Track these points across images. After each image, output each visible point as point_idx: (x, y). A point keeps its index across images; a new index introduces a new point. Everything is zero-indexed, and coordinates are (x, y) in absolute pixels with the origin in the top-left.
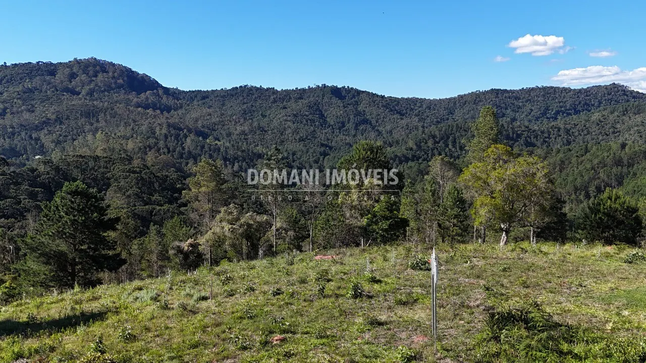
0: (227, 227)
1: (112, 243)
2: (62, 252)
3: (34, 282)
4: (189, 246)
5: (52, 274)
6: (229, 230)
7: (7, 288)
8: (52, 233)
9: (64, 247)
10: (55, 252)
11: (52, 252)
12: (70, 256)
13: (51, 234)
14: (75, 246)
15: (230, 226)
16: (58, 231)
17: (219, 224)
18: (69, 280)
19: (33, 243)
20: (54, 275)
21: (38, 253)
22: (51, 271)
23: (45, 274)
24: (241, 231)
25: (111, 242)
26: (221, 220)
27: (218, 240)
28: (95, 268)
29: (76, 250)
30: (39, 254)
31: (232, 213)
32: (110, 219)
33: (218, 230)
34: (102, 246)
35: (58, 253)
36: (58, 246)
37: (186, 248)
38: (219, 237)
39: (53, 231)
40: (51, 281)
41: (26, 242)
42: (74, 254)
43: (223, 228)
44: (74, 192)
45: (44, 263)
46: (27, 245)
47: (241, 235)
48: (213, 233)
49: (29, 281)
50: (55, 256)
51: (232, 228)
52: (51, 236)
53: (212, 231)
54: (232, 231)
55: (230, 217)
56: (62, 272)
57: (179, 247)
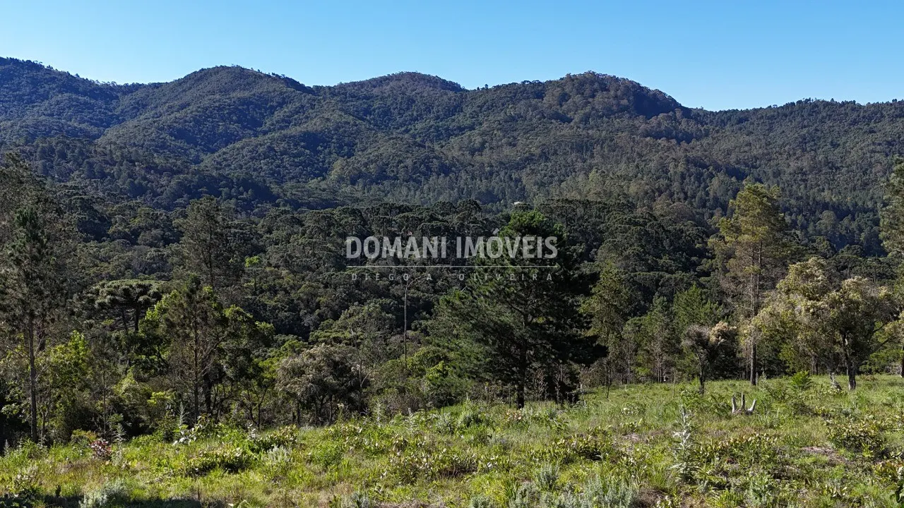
0: (802, 304)
1: (585, 318)
2: (506, 324)
3: (461, 370)
4: (719, 335)
5: (488, 360)
6: (808, 310)
7: (439, 371)
8: (490, 292)
9: (508, 318)
10: (496, 323)
11: (492, 325)
12: (517, 333)
13: (487, 293)
14: (526, 317)
15: (810, 303)
16: (498, 291)
17: (784, 296)
18: (513, 373)
19: (463, 307)
20: (491, 361)
21: (471, 323)
22: (488, 354)
23: (477, 359)
24: (833, 313)
25: (585, 315)
26: (789, 290)
27: (781, 329)
28: (553, 357)
29: (528, 324)
30: (473, 325)
31: (812, 276)
32: (581, 276)
33: (781, 309)
34: (569, 321)
35: (500, 326)
36: (500, 314)
37: (713, 339)
38: (783, 324)
39: (492, 290)
40: (486, 371)
41: (453, 303)
42: (524, 330)
43: (793, 305)
44: (525, 228)
45: (478, 341)
46: (456, 309)
47: (833, 323)
48: (771, 315)
49: (455, 368)
50: (496, 330)
51: (813, 306)
52: (488, 297)
53: (769, 309)
54: (813, 313)
55: (810, 285)
56: (504, 357)
57: (699, 335)
